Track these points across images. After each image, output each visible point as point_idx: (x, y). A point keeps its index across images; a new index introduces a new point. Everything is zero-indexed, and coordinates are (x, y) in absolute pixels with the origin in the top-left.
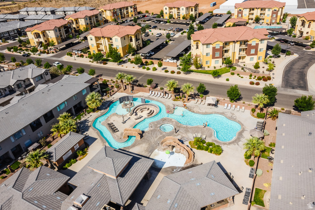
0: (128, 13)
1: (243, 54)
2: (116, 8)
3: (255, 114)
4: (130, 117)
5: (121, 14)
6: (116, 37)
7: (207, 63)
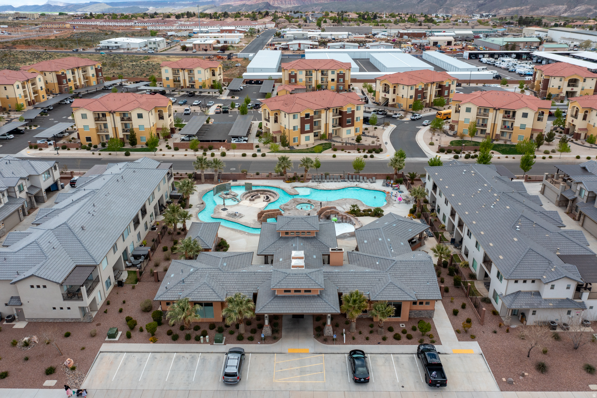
0: (85, 78)
2: (66, 68)
6: (140, 111)
7: (294, 141)
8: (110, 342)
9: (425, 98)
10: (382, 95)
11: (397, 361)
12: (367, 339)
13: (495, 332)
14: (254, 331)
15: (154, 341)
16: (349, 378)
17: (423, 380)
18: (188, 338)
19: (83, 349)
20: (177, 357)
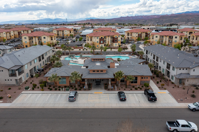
2: (21, 30)
6: (44, 36)
7: (97, 46)
8: (26, 91)
9: (142, 37)
10: (127, 36)
11: (137, 95)
12: (125, 89)
13: (174, 88)
14: (81, 88)
15: (43, 91)
16: (118, 100)
17: (147, 100)
18: (56, 90)
19: (15, 92)
20: (51, 95)
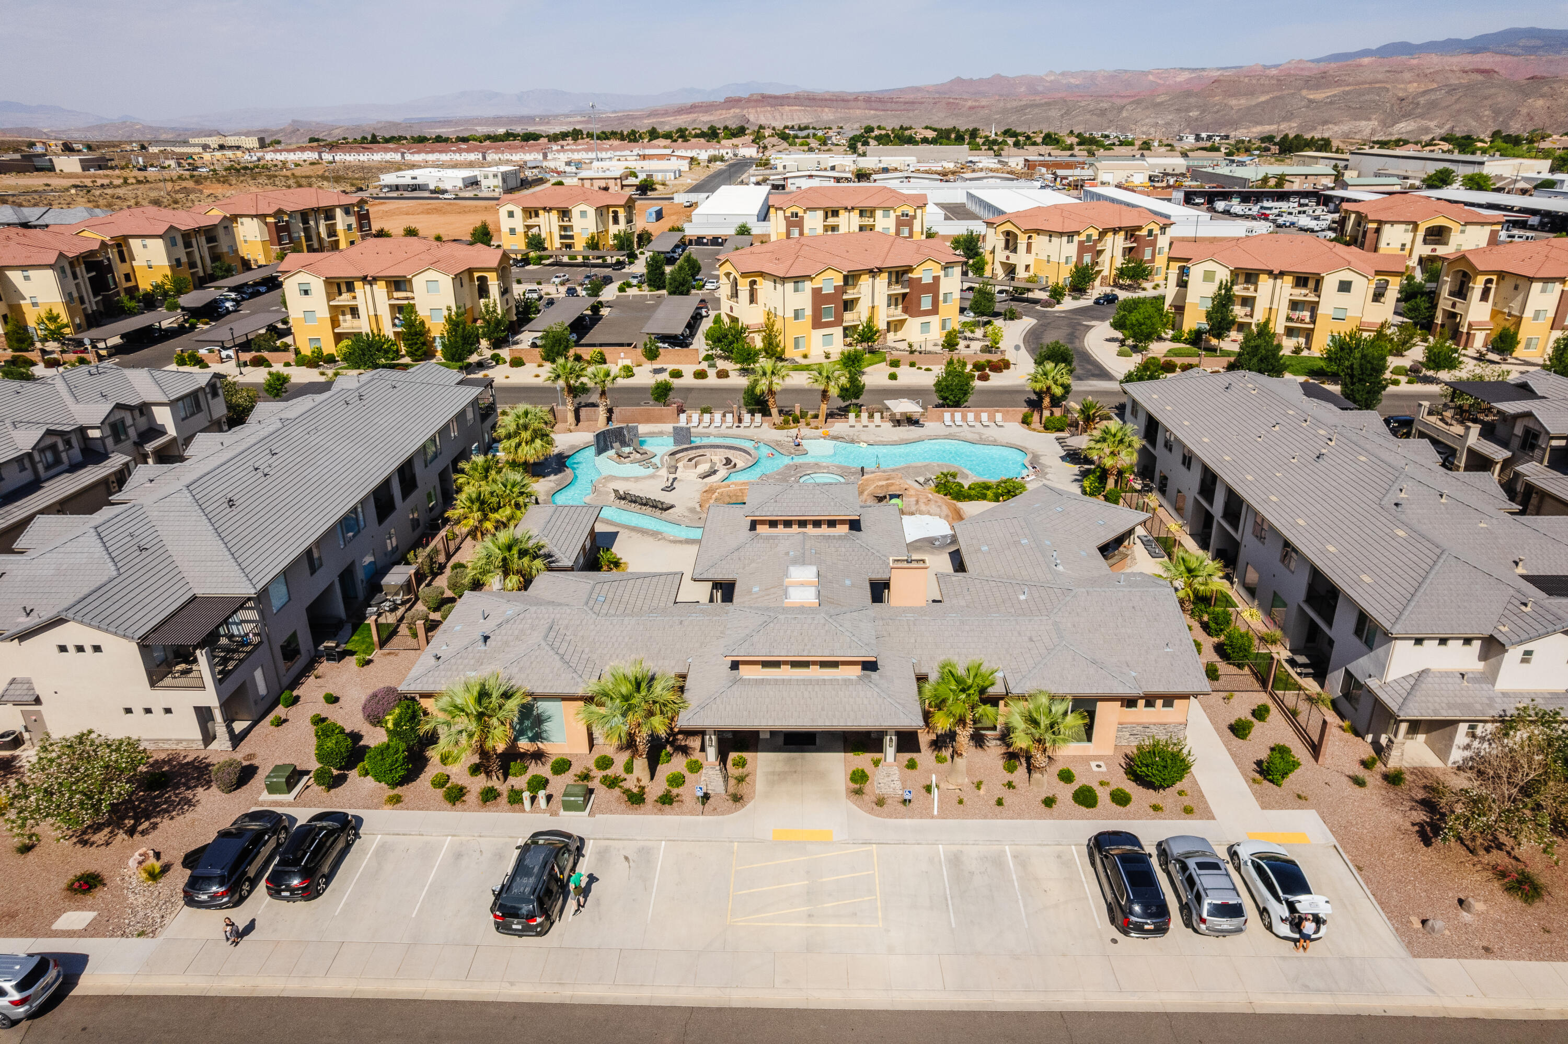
0: (332, 232)
1: (897, 313)
2: (288, 208)
3: (1035, 423)
4: (673, 476)
5: (308, 238)
6: (432, 276)
7: (797, 346)
8: (273, 804)
9: (1100, 263)
10: (1000, 256)
12: (999, 804)
13: (1363, 784)
15: (395, 807)
16: (953, 915)
18: (489, 799)
